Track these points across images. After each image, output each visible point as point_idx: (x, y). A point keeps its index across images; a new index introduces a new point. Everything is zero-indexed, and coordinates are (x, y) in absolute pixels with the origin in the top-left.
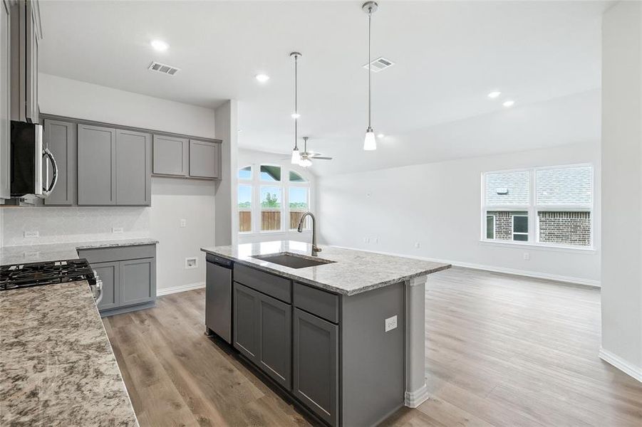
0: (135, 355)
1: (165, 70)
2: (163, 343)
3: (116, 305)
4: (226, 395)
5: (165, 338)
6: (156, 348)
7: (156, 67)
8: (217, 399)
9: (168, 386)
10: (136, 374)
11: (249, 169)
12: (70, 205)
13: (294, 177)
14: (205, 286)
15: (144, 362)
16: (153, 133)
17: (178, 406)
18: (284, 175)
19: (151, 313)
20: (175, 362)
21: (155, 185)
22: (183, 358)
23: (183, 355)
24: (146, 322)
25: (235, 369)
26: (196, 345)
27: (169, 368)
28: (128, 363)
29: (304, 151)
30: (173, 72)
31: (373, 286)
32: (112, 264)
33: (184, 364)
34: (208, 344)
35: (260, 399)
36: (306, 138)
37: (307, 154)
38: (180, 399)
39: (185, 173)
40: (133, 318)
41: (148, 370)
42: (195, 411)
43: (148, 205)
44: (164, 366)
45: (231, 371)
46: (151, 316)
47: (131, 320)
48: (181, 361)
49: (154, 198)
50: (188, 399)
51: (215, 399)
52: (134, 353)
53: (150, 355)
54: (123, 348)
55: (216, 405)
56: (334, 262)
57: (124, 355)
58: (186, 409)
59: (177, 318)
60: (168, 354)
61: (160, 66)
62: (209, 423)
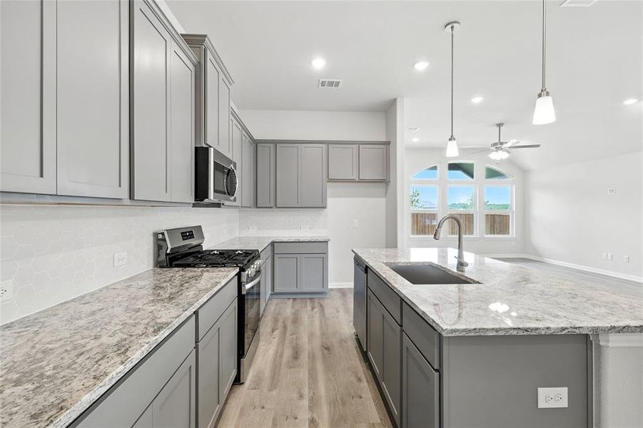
0: (294, 336)
1: (331, 84)
2: (318, 333)
3: (298, 291)
4: (344, 404)
5: (321, 327)
6: (311, 335)
7: (323, 84)
8: (335, 404)
9: (303, 374)
10: (288, 353)
11: (435, 168)
12: (271, 208)
13: (492, 174)
14: (353, 287)
15: (297, 344)
16: (328, 143)
17: (301, 396)
18: (479, 172)
19: (322, 302)
20: (319, 354)
21: (331, 188)
22: (326, 351)
23: (328, 349)
24: (315, 310)
25: (364, 380)
26: (343, 341)
27: (312, 357)
28: (287, 342)
29: (497, 141)
30: (337, 84)
31: (497, 330)
32: (295, 256)
33: (324, 358)
34: (352, 345)
35: (373, 424)
36: (500, 125)
37: (502, 144)
38: (306, 391)
39: (355, 177)
40: (308, 305)
41: (297, 353)
42: (311, 408)
43: (325, 208)
44: (309, 354)
45: (359, 380)
46: (321, 305)
47: (306, 305)
48: (323, 353)
49: (330, 201)
50: (312, 393)
51: (333, 403)
52: (294, 334)
53: (304, 340)
54: (290, 327)
55: (330, 411)
56: (478, 283)
57: (288, 334)
58: (306, 402)
59: (338, 312)
60: (317, 343)
61: (325, 82)
62: (316, 426)
